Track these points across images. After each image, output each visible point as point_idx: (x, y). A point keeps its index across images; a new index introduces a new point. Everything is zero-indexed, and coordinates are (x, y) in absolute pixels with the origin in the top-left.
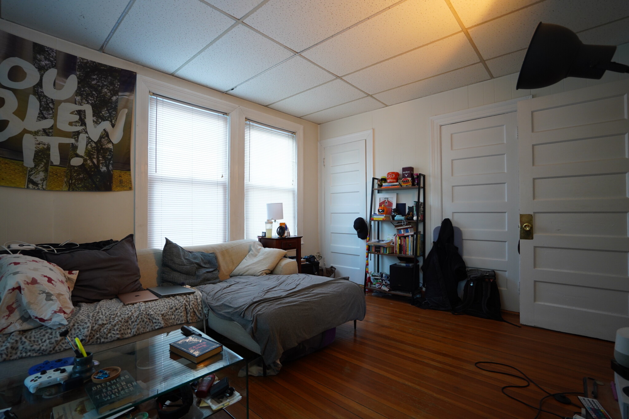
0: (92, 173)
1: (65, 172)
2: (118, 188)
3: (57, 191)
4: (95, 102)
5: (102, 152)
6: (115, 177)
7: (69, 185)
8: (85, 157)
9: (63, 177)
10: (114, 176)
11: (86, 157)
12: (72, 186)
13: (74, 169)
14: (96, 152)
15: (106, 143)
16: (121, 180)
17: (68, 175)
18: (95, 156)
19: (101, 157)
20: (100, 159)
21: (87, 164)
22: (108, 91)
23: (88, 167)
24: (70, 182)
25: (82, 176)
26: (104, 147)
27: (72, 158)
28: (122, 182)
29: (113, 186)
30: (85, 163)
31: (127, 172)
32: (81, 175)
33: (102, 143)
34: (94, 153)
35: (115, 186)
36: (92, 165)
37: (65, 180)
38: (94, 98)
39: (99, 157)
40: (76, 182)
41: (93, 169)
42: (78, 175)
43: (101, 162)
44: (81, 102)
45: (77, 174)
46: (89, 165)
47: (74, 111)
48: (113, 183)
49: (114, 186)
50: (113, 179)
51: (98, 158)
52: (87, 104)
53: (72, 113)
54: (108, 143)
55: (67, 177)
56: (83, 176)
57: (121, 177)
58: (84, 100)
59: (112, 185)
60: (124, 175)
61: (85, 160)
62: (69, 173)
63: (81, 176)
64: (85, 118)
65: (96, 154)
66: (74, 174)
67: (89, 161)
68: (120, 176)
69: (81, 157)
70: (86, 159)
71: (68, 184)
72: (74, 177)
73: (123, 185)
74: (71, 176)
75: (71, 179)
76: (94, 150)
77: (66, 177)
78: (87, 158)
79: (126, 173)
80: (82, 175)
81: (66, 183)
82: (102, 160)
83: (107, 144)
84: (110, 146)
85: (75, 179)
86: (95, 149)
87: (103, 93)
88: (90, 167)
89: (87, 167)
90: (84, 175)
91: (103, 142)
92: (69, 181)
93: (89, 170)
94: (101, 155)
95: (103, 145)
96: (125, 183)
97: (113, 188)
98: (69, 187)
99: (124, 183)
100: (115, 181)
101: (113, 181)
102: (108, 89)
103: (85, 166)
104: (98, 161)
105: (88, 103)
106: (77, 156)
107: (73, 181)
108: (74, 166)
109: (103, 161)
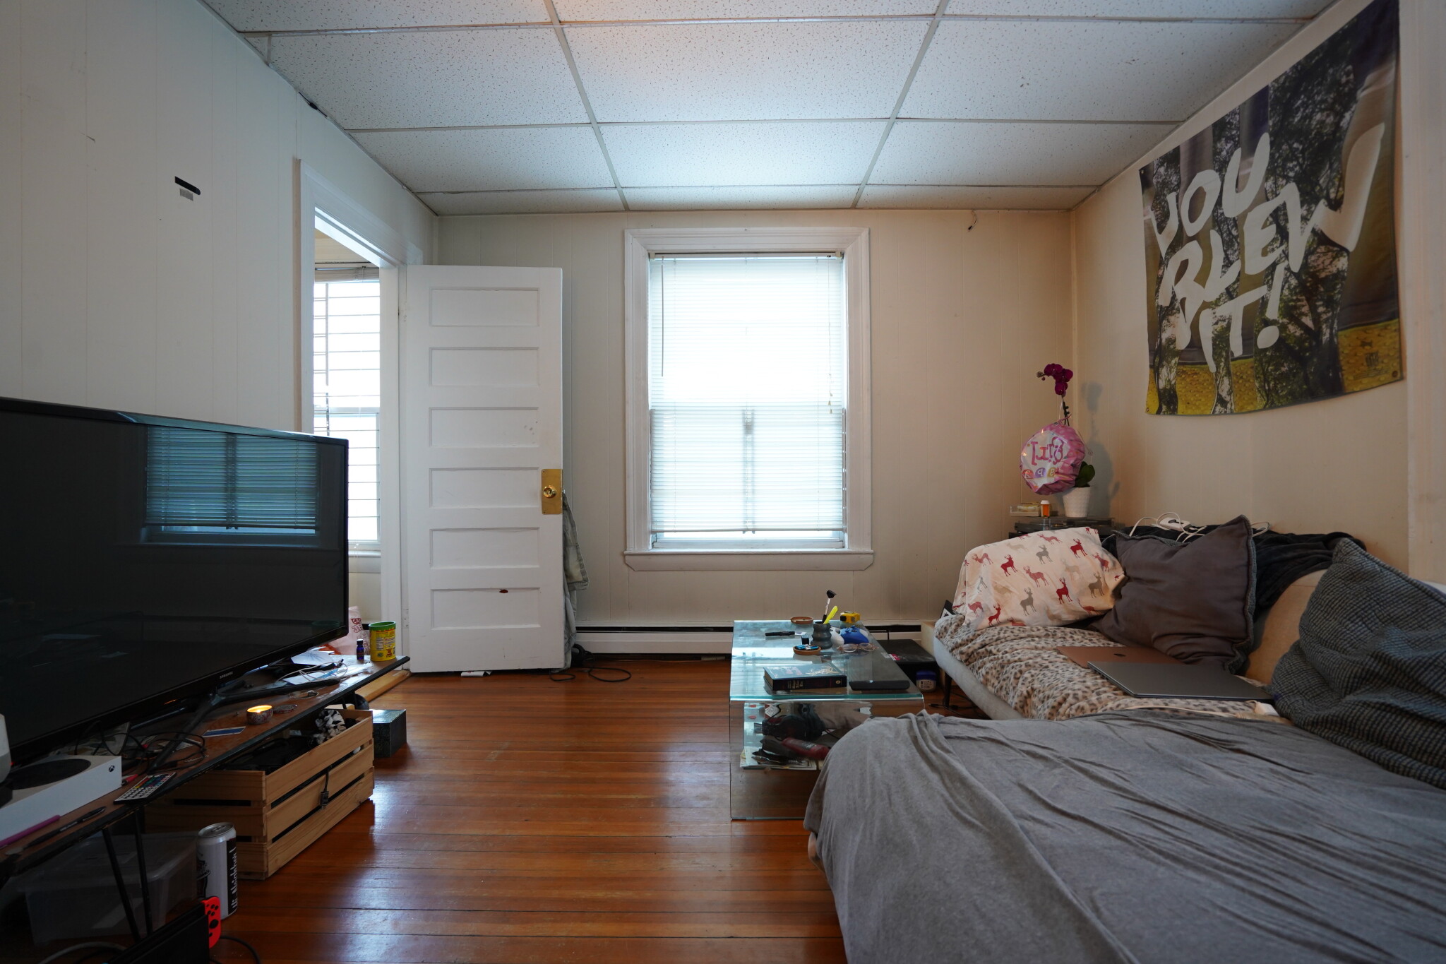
0: (1308, 354)
1: (1252, 368)
2: (1365, 381)
3: (1250, 412)
4: (1301, 166)
5: (1322, 289)
6: (1346, 352)
7: (1267, 396)
8: (1281, 321)
9: (1251, 381)
10: (1341, 350)
11: (1282, 319)
12: (1272, 396)
13: (1265, 355)
14: (1303, 297)
15: (1327, 262)
16: (1372, 354)
17: (1258, 373)
18: (1305, 309)
19: (1320, 306)
20: (1321, 309)
21: (1290, 335)
22: (1325, 113)
23: (1295, 343)
24: (1267, 388)
25: (1286, 368)
26: (1323, 275)
27: (1259, 331)
28: (1377, 360)
29: (1345, 377)
30: (1284, 335)
31: (1389, 325)
32: (1283, 366)
33: (1311, 268)
34: (1299, 303)
35: (1351, 378)
36: (1301, 334)
37: (1257, 385)
38: (1297, 159)
39: (1317, 307)
40: (1278, 384)
41: (1307, 344)
42: (1277, 367)
43: (1324, 317)
44: (1276, 188)
45: (1273, 365)
46: (1295, 336)
47: (1268, 219)
48: (1343, 368)
49: (1347, 378)
50: (1341, 358)
51: (1313, 309)
52: (1286, 183)
53: (1264, 226)
54: (1334, 258)
55: (1259, 377)
56: (1289, 368)
57: (1370, 344)
58: (1281, 179)
59: (1343, 375)
60: (1379, 335)
61: (1283, 328)
62: (1259, 369)
63: (1283, 369)
64: (1287, 221)
65: (1305, 302)
66: (1269, 366)
67: (1292, 328)
68: (1364, 344)
69: (1273, 323)
70: (1283, 323)
71: (1264, 394)
72: (1272, 375)
73: (1379, 367)
74: (1264, 374)
75: (1266, 381)
76: (1296, 294)
77: (1257, 378)
78: (1285, 321)
79: (1385, 328)
80: (1285, 364)
81: (1259, 391)
82: (1324, 312)
83: (1331, 262)
84: (1343, 263)
85: (1275, 379)
86: (1298, 290)
87: (1313, 130)
88: (1300, 340)
89: (1291, 342)
90: (1289, 365)
91: (1315, 264)
92: (1265, 387)
93: (1297, 348)
94: (1321, 300)
95: (1319, 271)
96: (1385, 361)
97: (1346, 384)
98: (1268, 401)
99: (1382, 362)
100: (1348, 362)
101: (1342, 363)
102: (1322, 110)
103: (1287, 342)
104: (1316, 320)
105: (1288, 179)
106: (1267, 323)
107: (1272, 384)
108: (1266, 350)
109: (1329, 312)
